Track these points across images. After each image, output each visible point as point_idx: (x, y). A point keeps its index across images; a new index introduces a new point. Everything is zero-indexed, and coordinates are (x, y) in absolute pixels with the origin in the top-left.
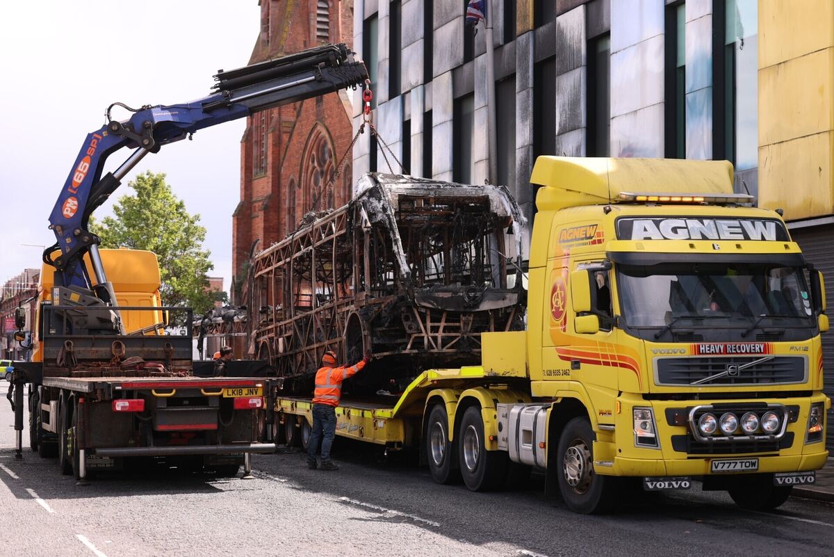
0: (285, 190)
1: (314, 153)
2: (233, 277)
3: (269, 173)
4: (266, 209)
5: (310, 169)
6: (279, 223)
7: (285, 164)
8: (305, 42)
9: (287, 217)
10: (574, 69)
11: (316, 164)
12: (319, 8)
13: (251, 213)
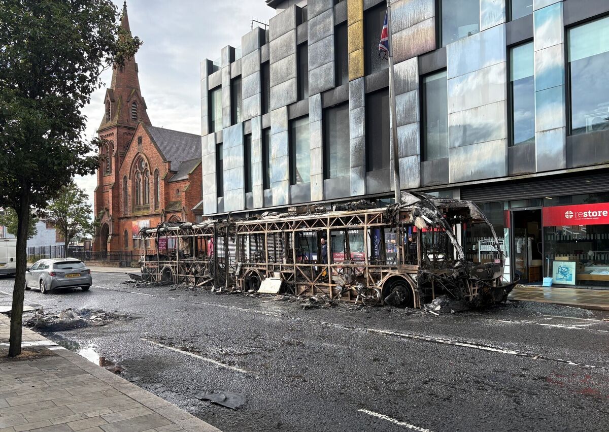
0: (122, 181)
1: (137, 165)
2: (95, 217)
3: (113, 173)
4: (113, 188)
5: (135, 171)
6: (119, 195)
7: (121, 170)
8: (127, 120)
9: (123, 191)
10: (409, 91)
11: (138, 169)
12: (133, 107)
13: (103, 191)
